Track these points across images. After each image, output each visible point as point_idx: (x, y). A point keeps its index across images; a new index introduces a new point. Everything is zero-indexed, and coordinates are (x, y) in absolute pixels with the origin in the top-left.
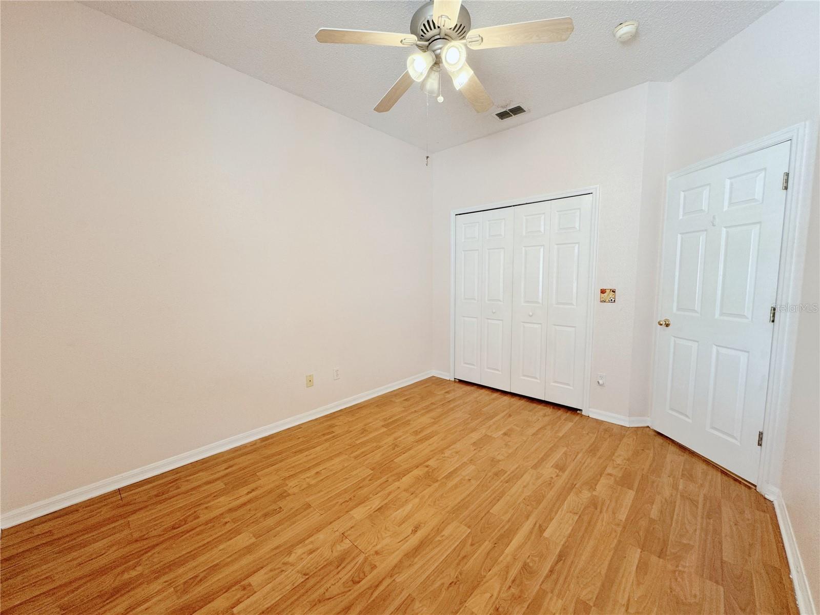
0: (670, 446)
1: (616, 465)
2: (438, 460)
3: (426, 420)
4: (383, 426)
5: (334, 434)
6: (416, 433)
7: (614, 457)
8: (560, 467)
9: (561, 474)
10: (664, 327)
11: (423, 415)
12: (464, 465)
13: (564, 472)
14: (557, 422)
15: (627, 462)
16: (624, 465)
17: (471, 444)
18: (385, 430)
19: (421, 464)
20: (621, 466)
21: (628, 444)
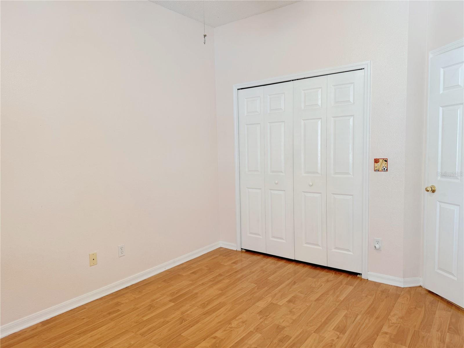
0: (439, 303)
1: (392, 323)
2: (224, 331)
3: (213, 291)
4: (170, 301)
5: (120, 312)
6: (204, 306)
7: (390, 317)
8: (341, 329)
9: (341, 335)
10: (430, 192)
11: (210, 287)
12: (250, 334)
13: (344, 334)
14: (340, 286)
15: (401, 320)
16: (399, 324)
17: (258, 313)
18: (173, 304)
19: (208, 337)
20: (396, 325)
21: (403, 303)
